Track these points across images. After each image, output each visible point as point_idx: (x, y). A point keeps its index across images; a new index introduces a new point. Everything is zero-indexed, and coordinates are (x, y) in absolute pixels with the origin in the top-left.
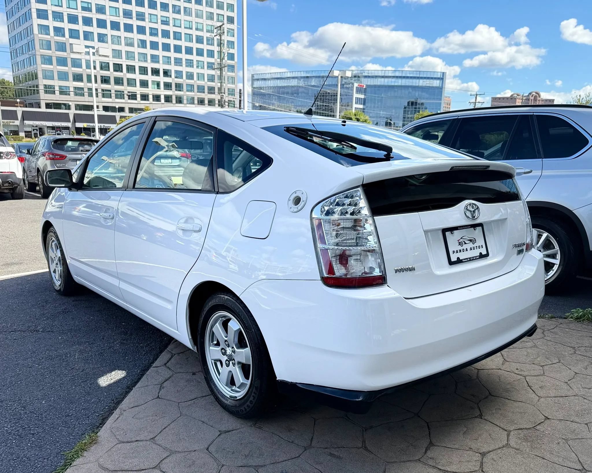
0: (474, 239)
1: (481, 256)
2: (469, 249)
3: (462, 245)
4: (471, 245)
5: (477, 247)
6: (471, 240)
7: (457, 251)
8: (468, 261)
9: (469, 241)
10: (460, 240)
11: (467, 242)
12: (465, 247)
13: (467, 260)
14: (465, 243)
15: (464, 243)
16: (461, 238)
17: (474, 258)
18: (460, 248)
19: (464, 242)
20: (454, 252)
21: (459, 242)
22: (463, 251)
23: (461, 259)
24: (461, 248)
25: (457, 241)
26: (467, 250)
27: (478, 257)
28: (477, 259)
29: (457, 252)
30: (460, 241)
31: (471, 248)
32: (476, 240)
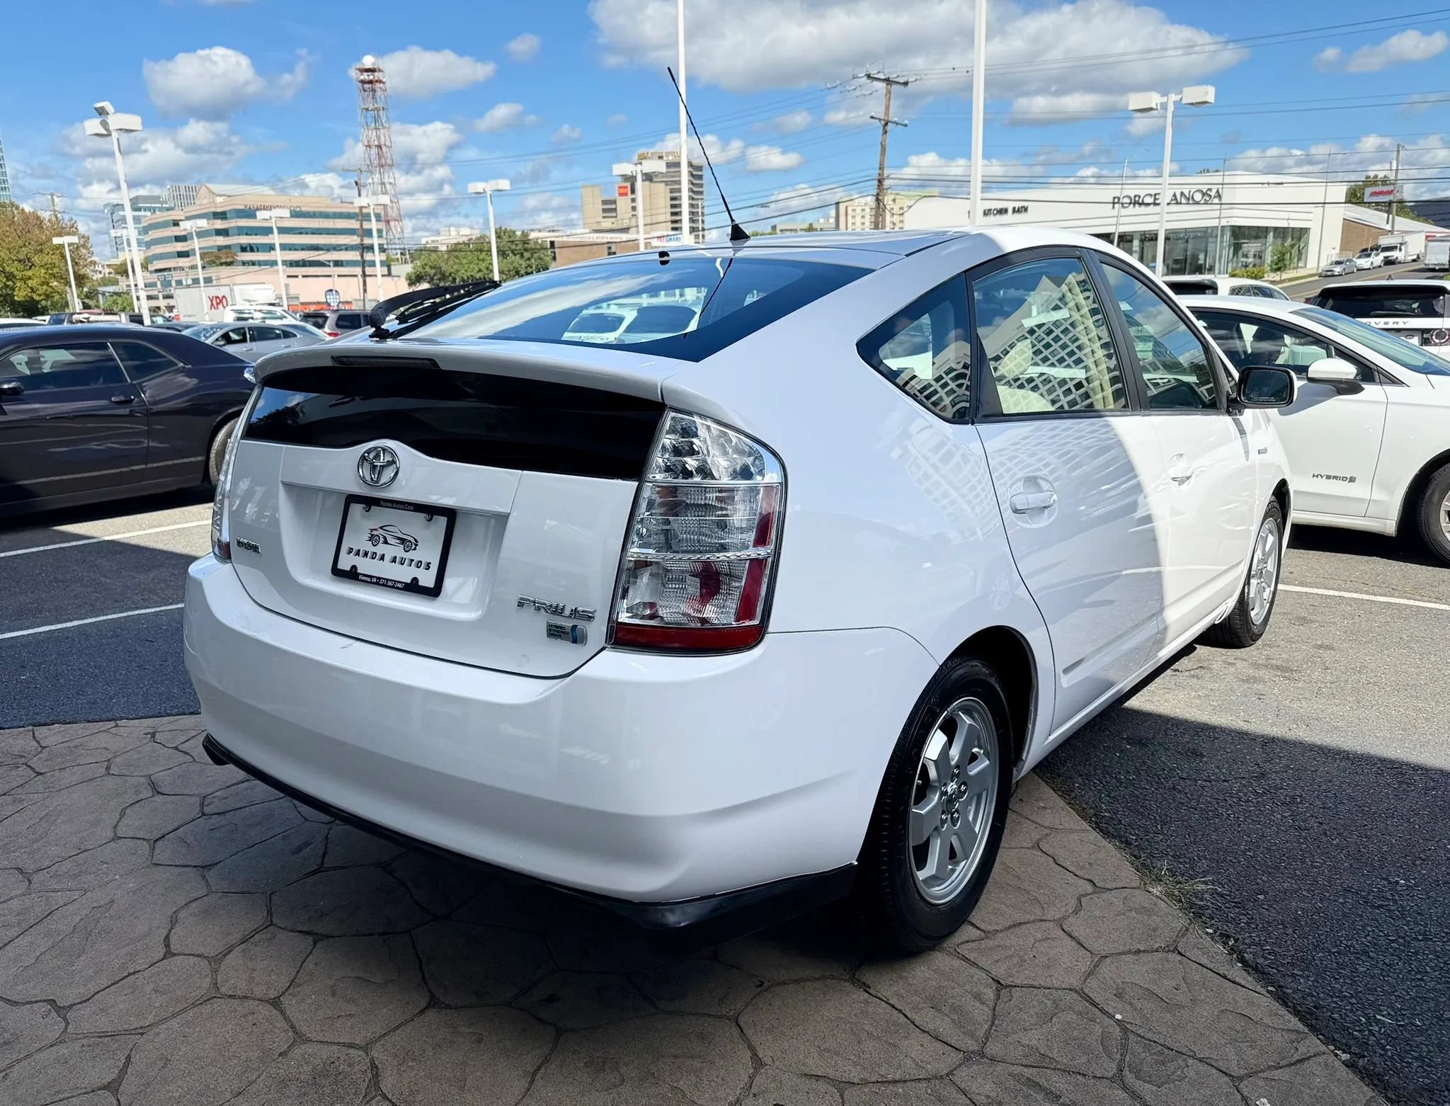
0: (413, 541)
1: (413, 587)
2: (387, 558)
3: (375, 544)
4: (399, 551)
5: (412, 560)
6: (403, 541)
7: (359, 550)
8: (371, 583)
9: (398, 541)
10: (376, 530)
11: (390, 540)
12: (381, 549)
13: (369, 579)
14: (386, 542)
15: (382, 539)
16: (381, 528)
17: (390, 584)
18: (369, 547)
19: (385, 538)
20: (350, 551)
21: (372, 535)
22: (373, 558)
23: (359, 571)
24: (371, 549)
25: (369, 531)
26: (382, 558)
27: (399, 585)
28: (398, 588)
29: (358, 553)
30: (374, 533)
31: (395, 557)
32: (416, 545)
